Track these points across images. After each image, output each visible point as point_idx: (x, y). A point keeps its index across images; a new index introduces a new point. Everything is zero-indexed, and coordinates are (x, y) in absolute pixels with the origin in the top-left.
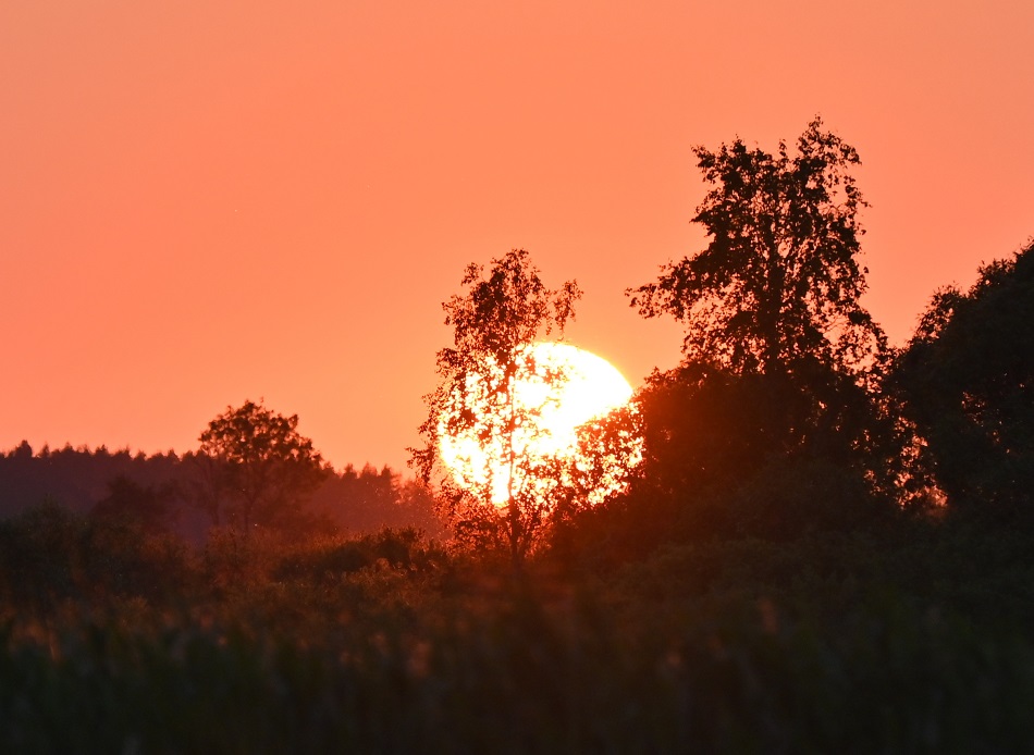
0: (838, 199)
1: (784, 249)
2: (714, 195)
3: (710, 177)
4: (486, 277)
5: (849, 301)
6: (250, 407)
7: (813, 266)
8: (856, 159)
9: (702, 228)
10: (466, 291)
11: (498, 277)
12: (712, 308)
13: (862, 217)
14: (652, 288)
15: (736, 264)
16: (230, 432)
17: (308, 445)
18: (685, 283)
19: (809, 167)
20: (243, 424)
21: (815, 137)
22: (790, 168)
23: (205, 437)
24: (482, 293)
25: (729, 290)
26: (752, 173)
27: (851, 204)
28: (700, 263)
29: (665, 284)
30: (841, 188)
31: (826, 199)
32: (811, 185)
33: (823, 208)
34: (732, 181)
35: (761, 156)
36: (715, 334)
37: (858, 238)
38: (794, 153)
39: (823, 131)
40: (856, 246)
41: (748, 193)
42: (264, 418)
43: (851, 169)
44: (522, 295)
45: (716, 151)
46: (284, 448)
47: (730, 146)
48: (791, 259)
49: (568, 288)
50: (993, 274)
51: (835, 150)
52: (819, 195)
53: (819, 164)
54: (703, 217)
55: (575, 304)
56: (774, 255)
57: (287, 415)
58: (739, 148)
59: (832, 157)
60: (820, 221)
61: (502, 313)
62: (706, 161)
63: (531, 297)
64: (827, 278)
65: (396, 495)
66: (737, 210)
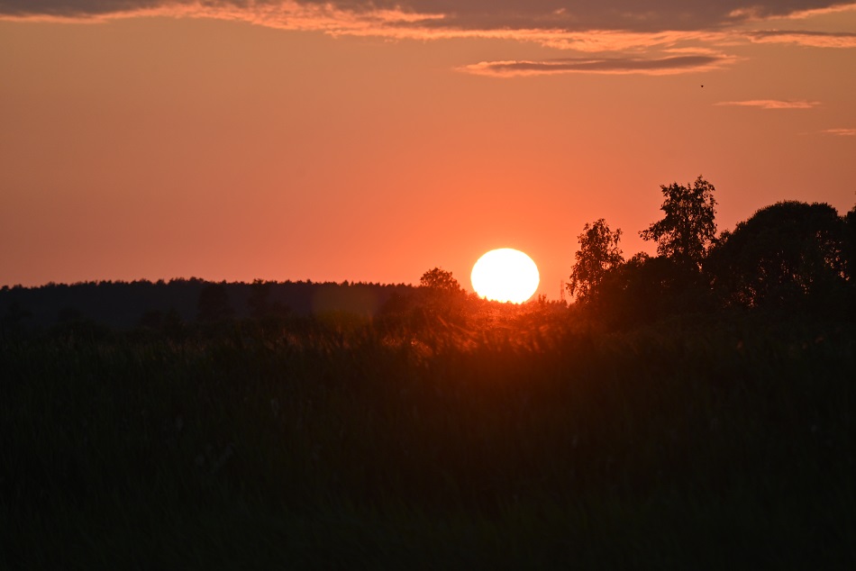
0: (708, 202)
1: (690, 218)
2: (667, 201)
3: (666, 195)
4: (591, 228)
5: (711, 235)
6: (436, 269)
7: (699, 224)
8: (713, 189)
9: (664, 212)
10: (585, 232)
11: (595, 228)
12: (666, 237)
13: (715, 207)
14: (647, 231)
15: (675, 223)
16: (430, 277)
17: (456, 281)
18: (657, 230)
19: (698, 191)
20: (435, 276)
21: (700, 182)
22: (692, 192)
23: (422, 279)
24: (590, 233)
25: (673, 232)
26: (680, 194)
27: (712, 204)
28: (663, 223)
29: (651, 230)
30: (709, 198)
31: (704, 202)
32: (699, 197)
33: (703, 205)
34: (673, 196)
35: (683, 188)
36: (668, 246)
37: (714, 215)
38: (693, 187)
39: (703, 180)
40: (714, 217)
41: (679, 201)
42: (441, 273)
43: (712, 192)
44: (603, 233)
45: (667, 186)
46: (448, 283)
47: (673, 184)
48: (693, 221)
49: (618, 231)
50: (741, 226)
51: (707, 186)
52: (702, 200)
53: (702, 190)
54: (664, 208)
55: (620, 236)
56: (687, 219)
57: (449, 272)
58: (676, 185)
59: (706, 188)
60: (702, 209)
61: (597, 239)
62: (665, 190)
63: (606, 234)
64: (704, 228)
65: (466, 297)
66: (675, 205)
